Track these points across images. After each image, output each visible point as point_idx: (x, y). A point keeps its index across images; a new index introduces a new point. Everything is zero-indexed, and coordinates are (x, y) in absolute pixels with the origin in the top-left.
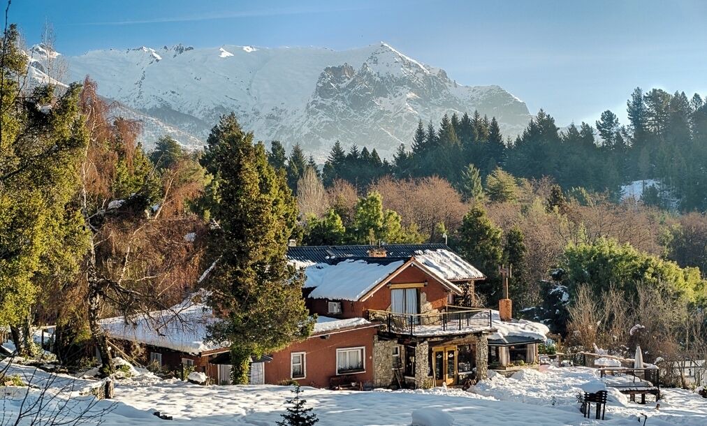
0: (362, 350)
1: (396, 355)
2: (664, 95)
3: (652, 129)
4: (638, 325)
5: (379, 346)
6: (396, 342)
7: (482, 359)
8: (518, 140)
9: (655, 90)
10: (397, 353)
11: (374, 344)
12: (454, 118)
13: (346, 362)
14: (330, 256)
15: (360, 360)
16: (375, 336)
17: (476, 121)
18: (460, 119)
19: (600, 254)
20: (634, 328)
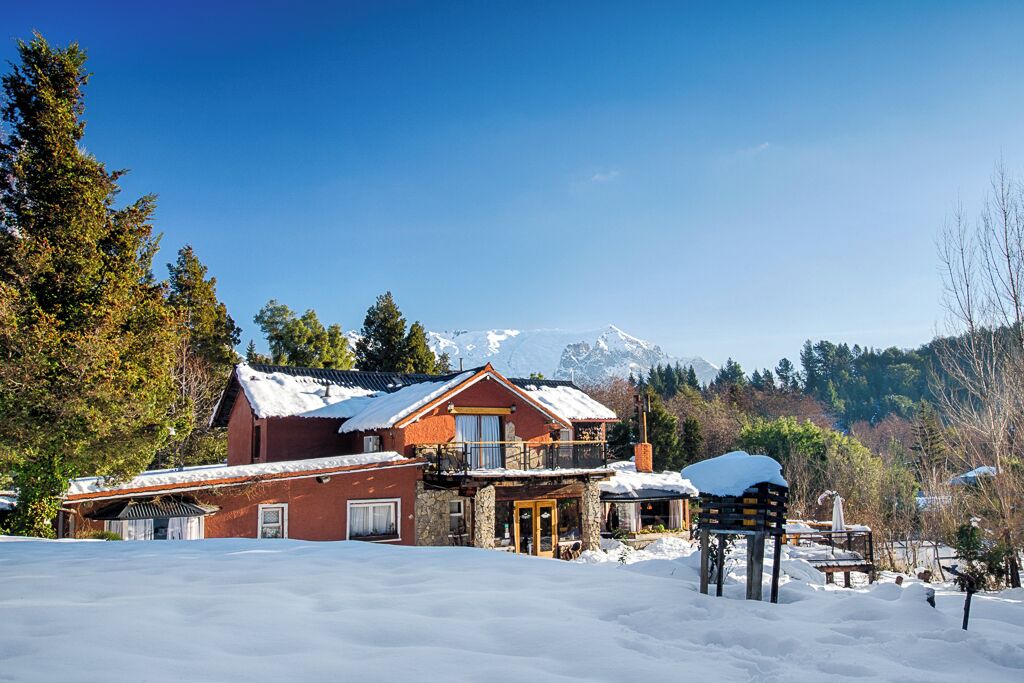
0: (396, 503)
1: (459, 514)
2: (830, 346)
3: (821, 373)
4: (828, 492)
5: (426, 498)
6: (456, 492)
7: (591, 518)
8: (712, 384)
9: (822, 342)
10: (459, 511)
11: (416, 495)
12: (659, 368)
13: (367, 521)
14: (395, 384)
15: (393, 520)
16: (419, 483)
17: (677, 370)
18: (664, 368)
19: (779, 433)
20: (824, 495)
